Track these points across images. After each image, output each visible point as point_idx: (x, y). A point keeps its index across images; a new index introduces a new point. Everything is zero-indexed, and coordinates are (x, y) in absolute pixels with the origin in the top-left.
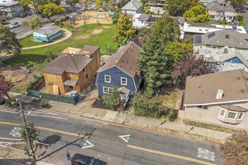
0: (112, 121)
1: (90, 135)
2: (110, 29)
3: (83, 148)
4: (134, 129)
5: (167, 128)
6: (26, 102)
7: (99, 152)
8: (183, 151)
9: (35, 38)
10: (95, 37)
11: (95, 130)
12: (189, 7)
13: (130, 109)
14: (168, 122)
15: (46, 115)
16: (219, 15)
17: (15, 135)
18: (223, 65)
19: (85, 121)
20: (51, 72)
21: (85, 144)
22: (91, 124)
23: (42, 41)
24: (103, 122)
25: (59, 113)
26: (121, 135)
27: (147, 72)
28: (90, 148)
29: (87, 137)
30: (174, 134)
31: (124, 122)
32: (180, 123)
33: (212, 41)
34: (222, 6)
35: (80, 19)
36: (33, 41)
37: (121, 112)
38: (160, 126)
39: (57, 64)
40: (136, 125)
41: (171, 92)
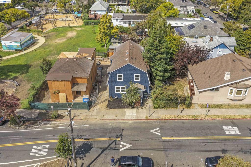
0: (135, 119)
1: (121, 136)
2: (84, 31)
3: (121, 150)
4: (159, 122)
5: (188, 114)
6: (31, 117)
7: (139, 150)
8: (212, 132)
9: (4, 48)
10: (72, 40)
11: (123, 130)
12: (158, 4)
13: (146, 104)
14: (186, 110)
15: (63, 126)
16: (184, 9)
17: (38, 154)
18: (212, 51)
19: (107, 124)
20: (59, 80)
21: (121, 146)
22: (115, 125)
23: (14, 50)
24: (126, 121)
25: (76, 122)
26: (151, 130)
27: (154, 66)
28: (129, 149)
29: (119, 139)
30: (196, 119)
31: (147, 117)
32: (196, 108)
33: (194, 32)
34: (184, 1)
35: (45, 22)
36: (3, 51)
37: (140, 108)
38: (181, 114)
39: (60, 70)
40: (159, 117)
41: (174, 82)
